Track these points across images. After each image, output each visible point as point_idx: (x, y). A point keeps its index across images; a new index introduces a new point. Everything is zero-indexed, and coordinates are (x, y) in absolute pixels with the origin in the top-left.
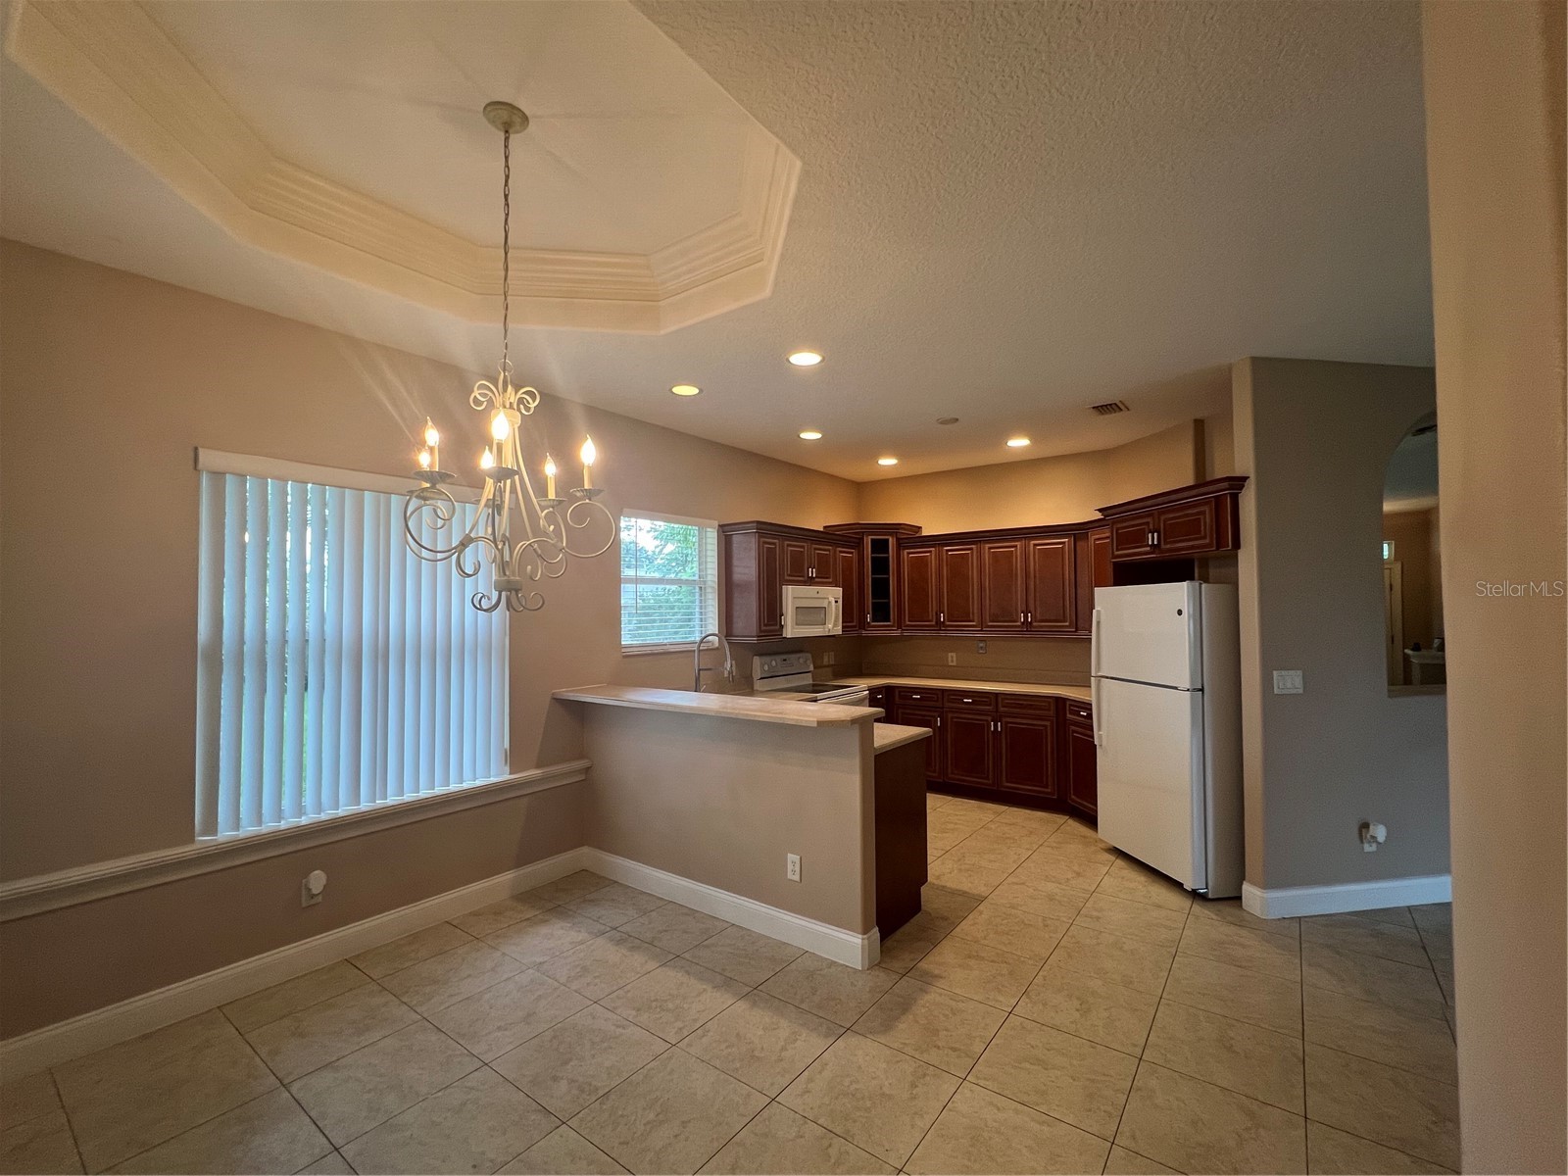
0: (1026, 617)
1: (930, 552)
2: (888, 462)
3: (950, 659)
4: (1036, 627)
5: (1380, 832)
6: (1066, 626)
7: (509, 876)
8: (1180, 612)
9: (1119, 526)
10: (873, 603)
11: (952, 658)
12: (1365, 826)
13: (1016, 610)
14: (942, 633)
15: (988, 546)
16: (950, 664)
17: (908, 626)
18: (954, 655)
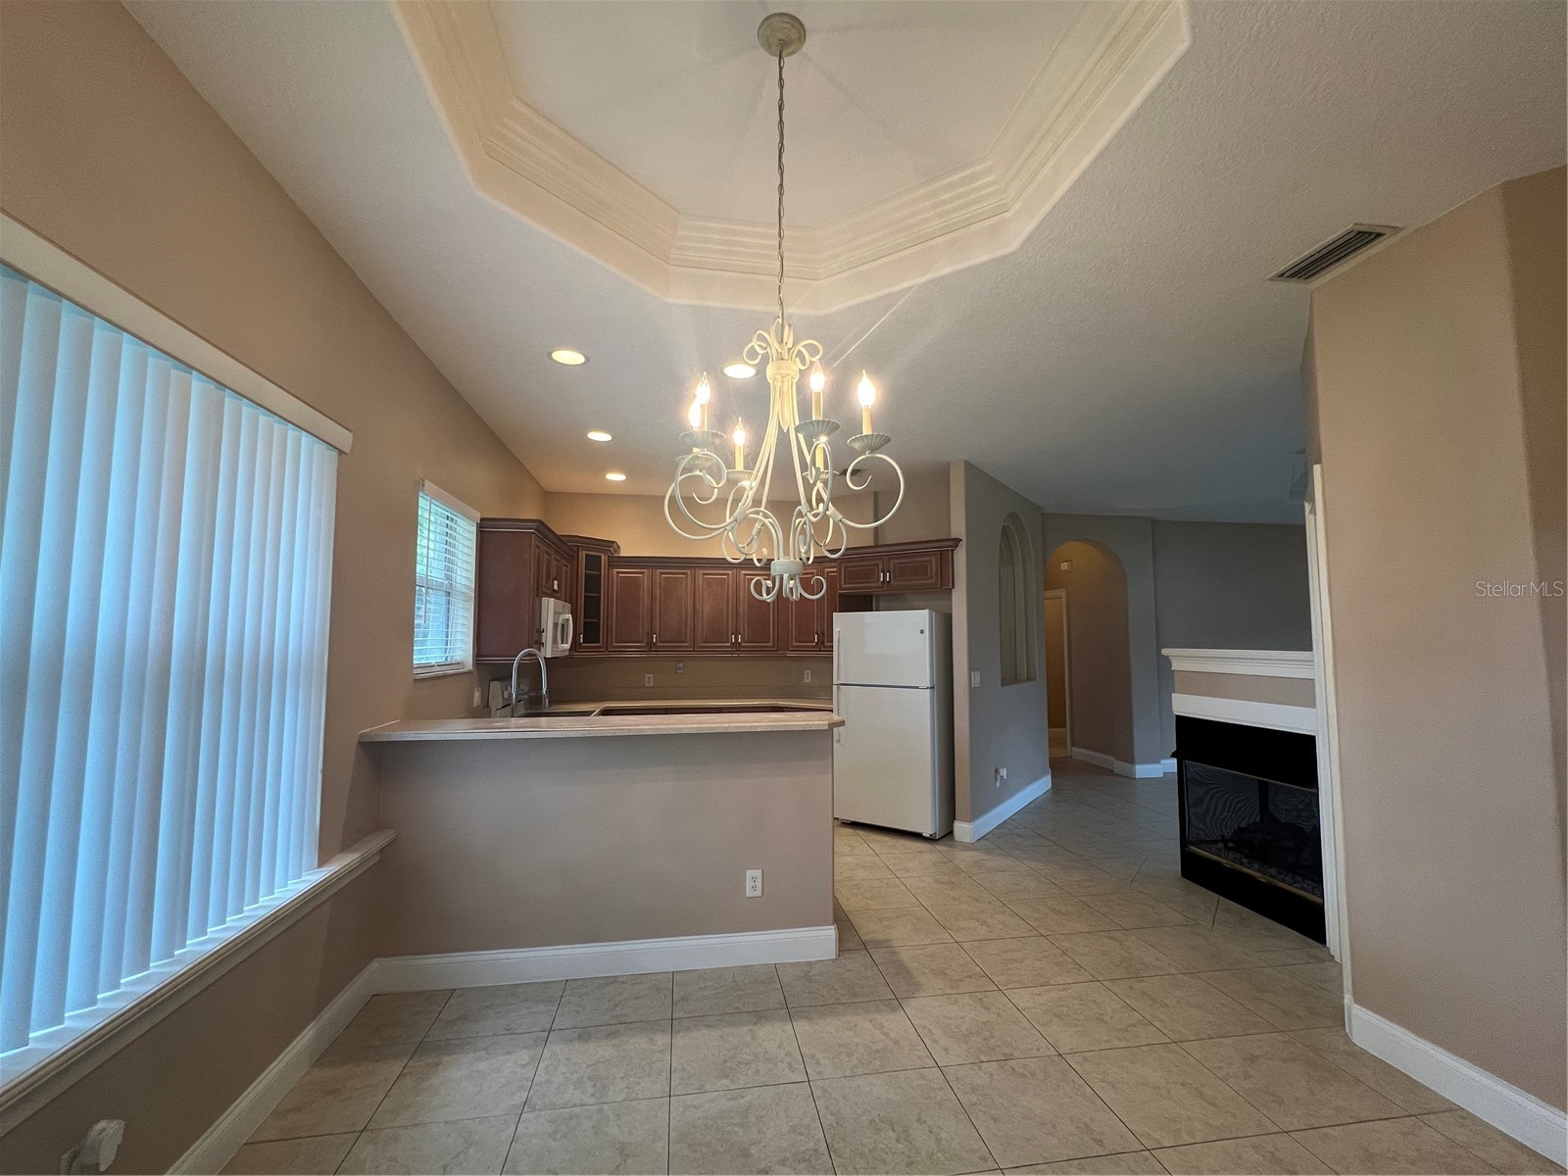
0: (736, 639)
1: (643, 573)
2: (616, 477)
3: (647, 679)
4: (744, 647)
5: (1004, 772)
6: (770, 647)
7: (310, 1033)
8: (922, 632)
9: (848, 565)
10: (585, 622)
11: (649, 680)
12: (997, 771)
13: (727, 631)
14: (653, 654)
15: (701, 572)
16: (647, 685)
17: (615, 647)
18: (651, 676)
